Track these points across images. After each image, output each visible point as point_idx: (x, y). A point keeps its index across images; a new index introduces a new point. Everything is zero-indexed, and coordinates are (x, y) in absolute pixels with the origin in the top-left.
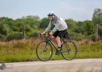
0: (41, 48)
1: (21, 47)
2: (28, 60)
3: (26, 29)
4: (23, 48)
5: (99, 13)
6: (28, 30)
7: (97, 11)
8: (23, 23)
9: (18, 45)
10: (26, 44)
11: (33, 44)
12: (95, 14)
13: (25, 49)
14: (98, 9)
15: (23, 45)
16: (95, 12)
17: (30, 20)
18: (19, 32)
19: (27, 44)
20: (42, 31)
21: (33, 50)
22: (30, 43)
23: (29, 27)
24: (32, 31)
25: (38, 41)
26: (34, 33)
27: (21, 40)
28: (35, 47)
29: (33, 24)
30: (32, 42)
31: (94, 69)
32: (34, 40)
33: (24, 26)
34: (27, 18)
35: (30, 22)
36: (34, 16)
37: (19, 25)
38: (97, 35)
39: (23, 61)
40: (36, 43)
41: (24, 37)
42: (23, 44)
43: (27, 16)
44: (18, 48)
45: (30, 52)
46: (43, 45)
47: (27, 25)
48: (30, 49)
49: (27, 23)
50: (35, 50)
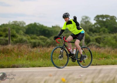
0: (27, 55)
1: (6, 52)
2: (13, 67)
3: (12, 34)
4: (8, 54)
5: (86, 20)
6: (13, 36)
7: (84, 18)
8: (9, 28)
9: (3, 50)
10: (11, 50)
11: (19, 50)
12: (82, 21)
13: (11, 55)
14: (85, 16)
15: (8, 51)
16: (83, 19)
17: (16, 25)
18: (5, 38)
19: (13, 50)
20: (28, 36)
21: (19, 56)
22: (16, 49)
23: (15, 32)
24: (18, 37)
25: (24, 47)
26: (19, 39)
27: (7, 46)
28: (21, 53)
29: (19, 29)
30: (18, 48)
31: (80, 76)
32: (20, 46)
33: (10, 31)
34: (13, 23)
35: (16, 27)
36: (20, 22)
37: (5, 30)
38: (84, 43)
39: (9, 67)
40: (22, 49)
41: (10, 42)
42: (8, 49)
43: (13, 22)
44: (3, 53)
45: (15, 58)
46: (29, 51)
47: (12, 30)
48: (15, 55)
49: (13, 28)
50: (20, 56)
